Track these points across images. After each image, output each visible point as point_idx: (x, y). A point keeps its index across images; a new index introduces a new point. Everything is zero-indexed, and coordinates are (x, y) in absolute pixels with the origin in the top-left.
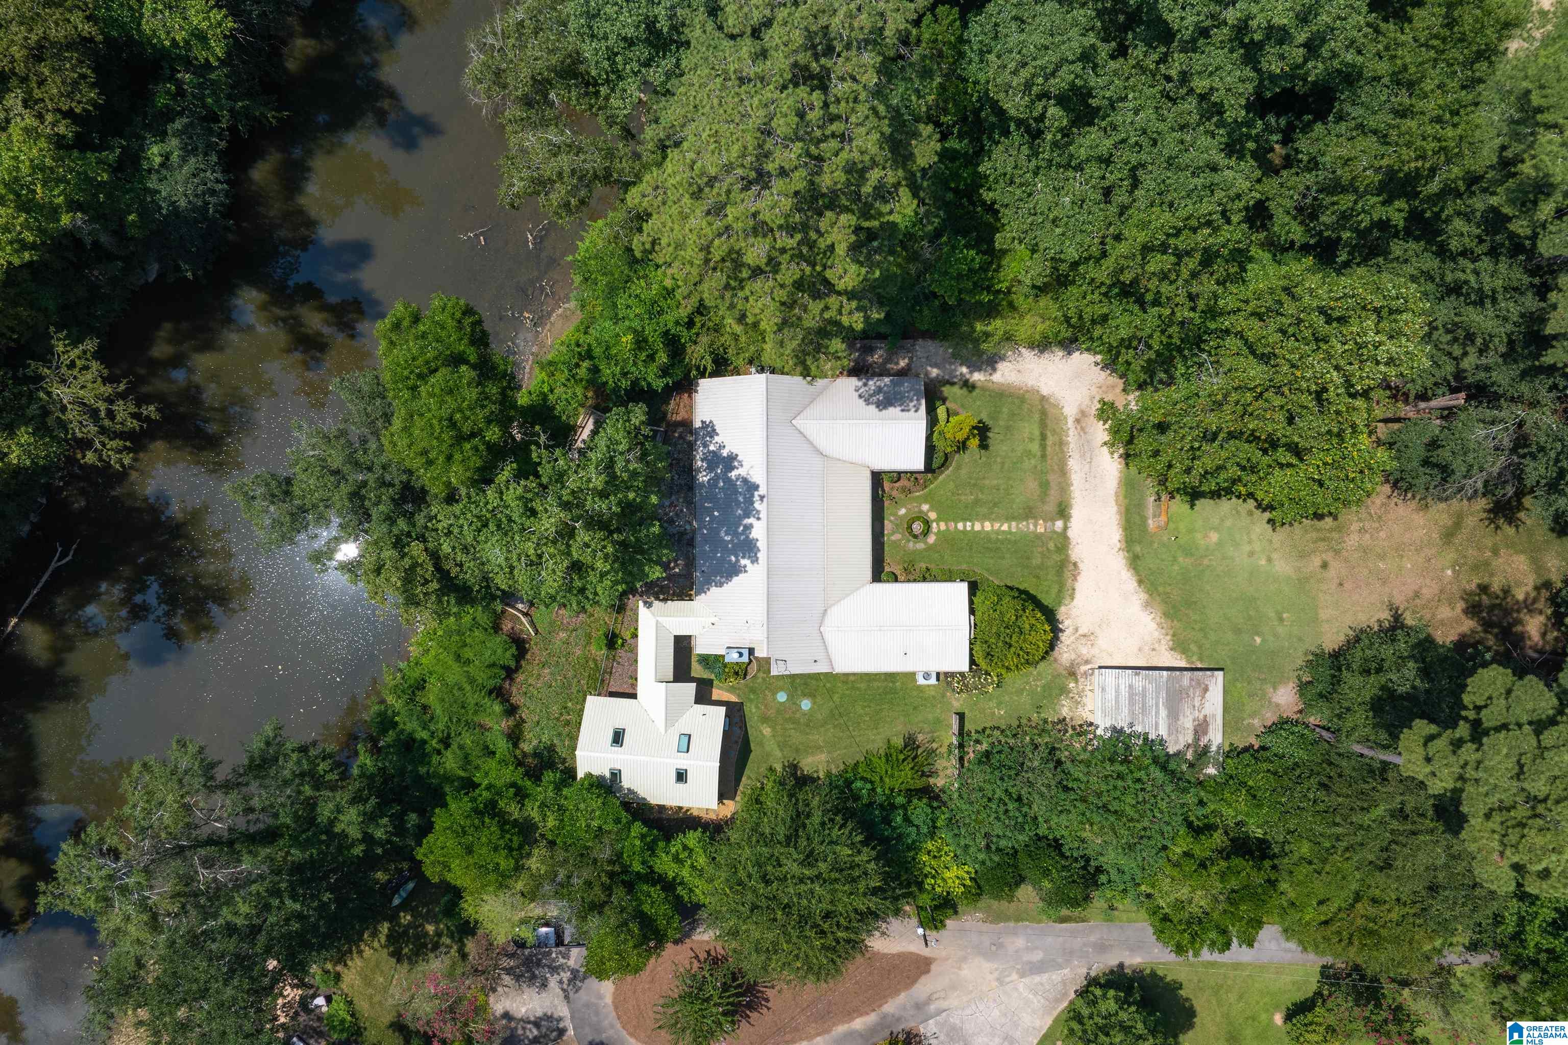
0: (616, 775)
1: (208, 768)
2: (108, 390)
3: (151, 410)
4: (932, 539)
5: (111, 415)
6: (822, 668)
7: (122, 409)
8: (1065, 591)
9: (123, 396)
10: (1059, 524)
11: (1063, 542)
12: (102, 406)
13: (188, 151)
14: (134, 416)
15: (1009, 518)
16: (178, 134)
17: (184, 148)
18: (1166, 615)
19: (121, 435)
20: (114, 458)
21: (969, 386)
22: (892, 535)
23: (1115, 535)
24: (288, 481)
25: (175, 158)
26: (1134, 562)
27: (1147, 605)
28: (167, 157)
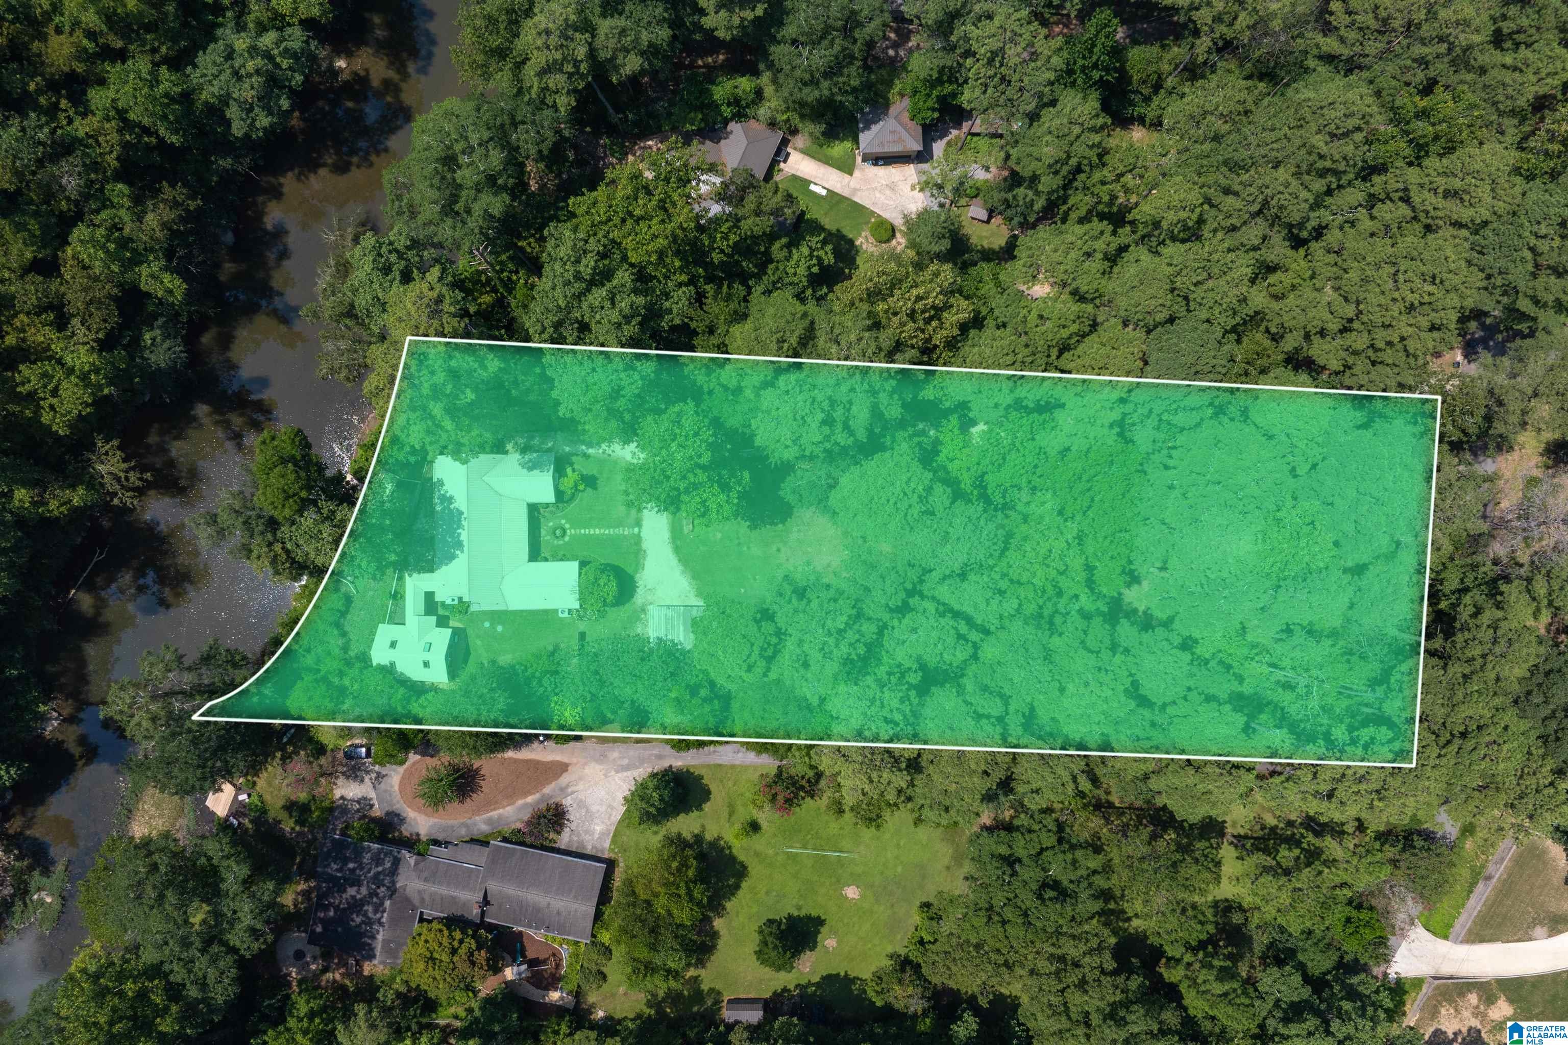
0: (393, 664)
1: (180, 658)
2: (125, 466)
3: (148, 476)
4: (567, 539)
5: (127, 479)
6: (503, 608)
7: (133, 477)
8: (639, 565)
9: (133, 469)
10: (636, 530)
11: (638, 539)
12: (122, 475)
13: (167, 336)
14: (141, 479)
15: (609, 527)
16: (160, 328)
17: (162, 334)
18: (693, 578)
19: (133, 490)
20: (129, 501)
21: (586, 456)
22: (545, 535)
23: (666, 535)
24: (216, 515)
25: (159, 339)
26: (677, 550)
27: (683, 572)
28: (154, 339)
